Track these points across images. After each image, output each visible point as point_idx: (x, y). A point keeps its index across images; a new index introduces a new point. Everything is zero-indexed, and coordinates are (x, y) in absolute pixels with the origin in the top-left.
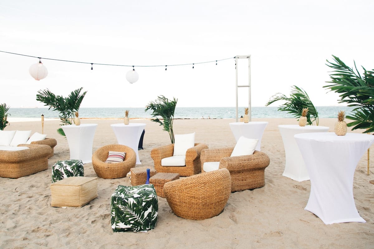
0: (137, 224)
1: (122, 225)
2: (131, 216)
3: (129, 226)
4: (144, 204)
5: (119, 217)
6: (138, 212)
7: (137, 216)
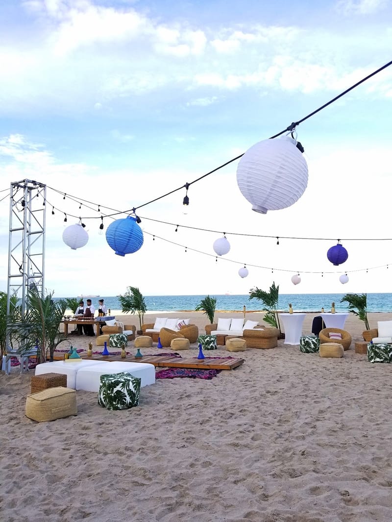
0: (386, 359)
1: (378, 359)
2: (383, 355)
3: (382, 360)
4: (389, 349)
5: (376, 355)
6: (386, 353)
7: (386, 355)
